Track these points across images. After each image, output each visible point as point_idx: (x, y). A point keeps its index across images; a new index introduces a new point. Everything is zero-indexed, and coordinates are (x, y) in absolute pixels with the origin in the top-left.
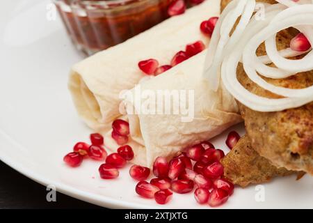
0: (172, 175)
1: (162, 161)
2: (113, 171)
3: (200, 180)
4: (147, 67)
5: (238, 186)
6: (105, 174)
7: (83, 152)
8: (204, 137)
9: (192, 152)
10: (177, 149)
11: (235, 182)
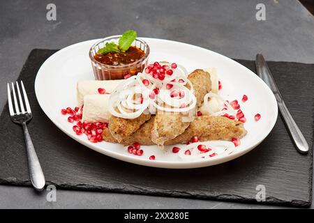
0: (86, 128)
1: (86, 122)
2: (72, 120)
3: (94, 133)
4: (100, 91)
5: (104, 140)
6: (69, 120)
7: (68, 111)
8: (106, 121)
9: (97, 124)
10: (94, 121)
11: (104, 138)
